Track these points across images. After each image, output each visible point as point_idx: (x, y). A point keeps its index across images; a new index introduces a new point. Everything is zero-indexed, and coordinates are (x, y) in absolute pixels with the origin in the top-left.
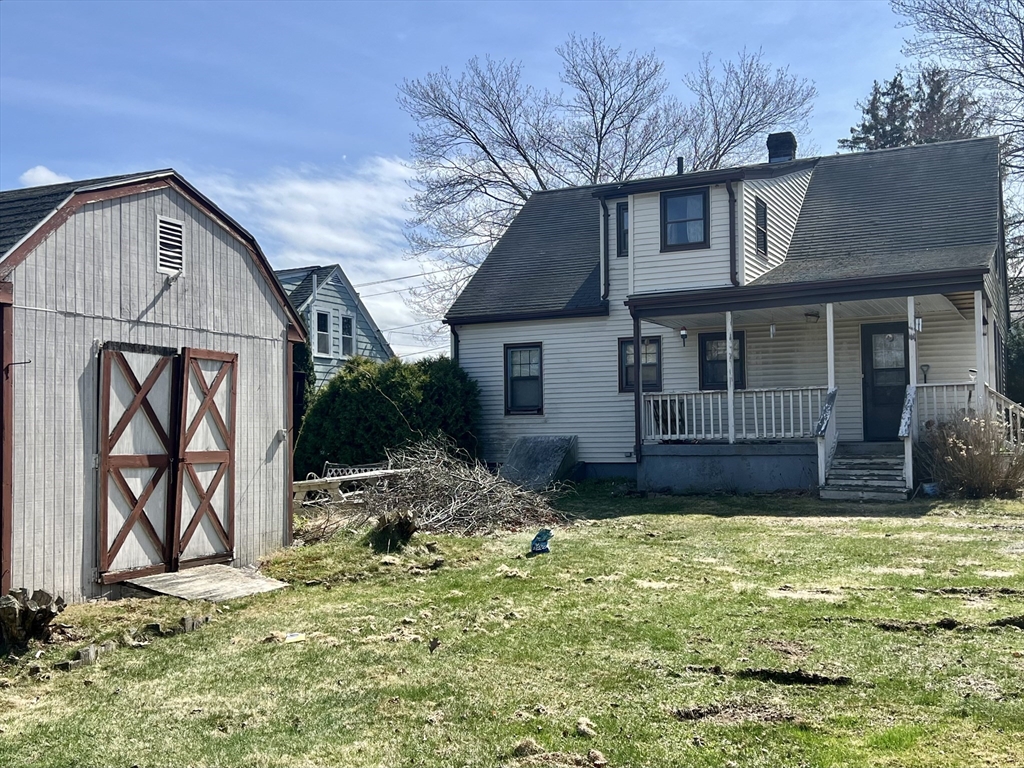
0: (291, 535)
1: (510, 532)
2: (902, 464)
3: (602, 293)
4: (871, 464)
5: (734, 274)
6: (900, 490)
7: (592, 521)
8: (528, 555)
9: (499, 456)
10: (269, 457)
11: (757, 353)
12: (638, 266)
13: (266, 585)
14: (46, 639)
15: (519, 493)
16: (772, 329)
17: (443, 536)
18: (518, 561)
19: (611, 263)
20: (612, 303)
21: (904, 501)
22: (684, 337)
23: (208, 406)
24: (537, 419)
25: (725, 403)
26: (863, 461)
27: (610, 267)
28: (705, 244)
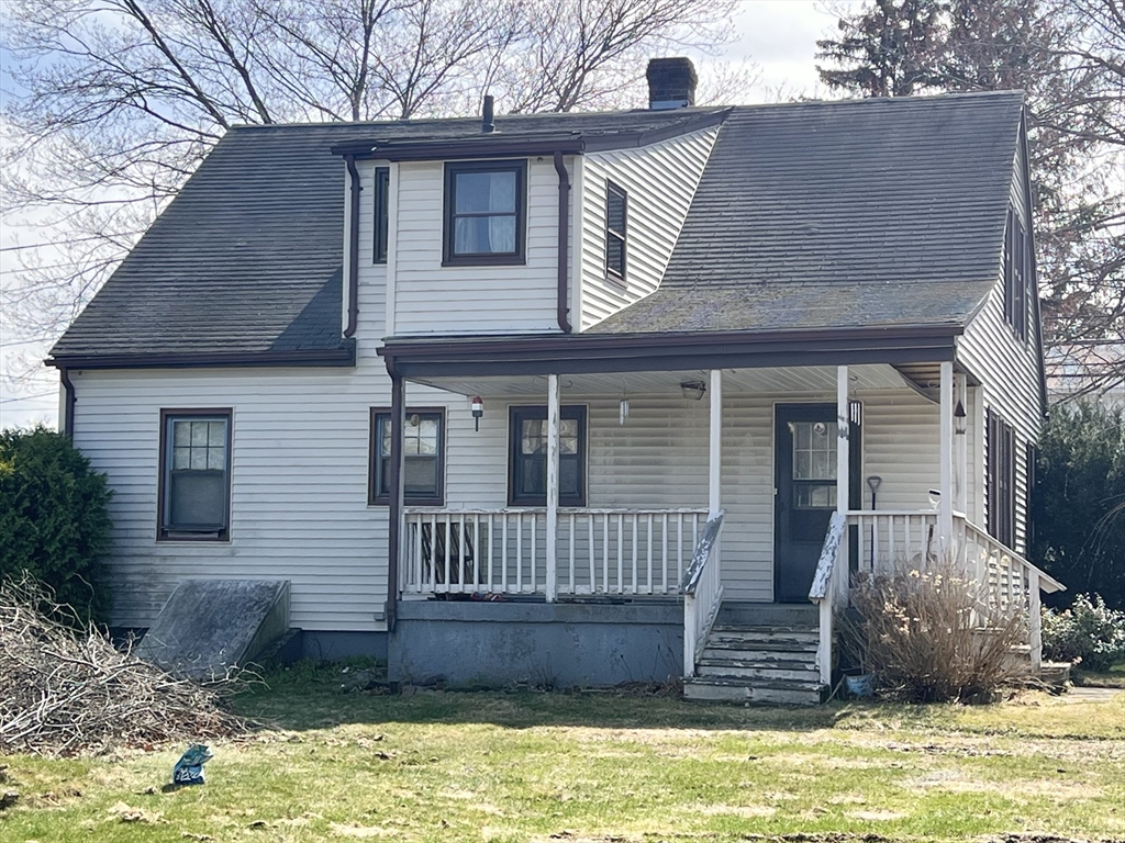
1: (142, 751)
2: (816, 643)
3: (345, 326)
4: (771, 642)
5: (563, 311)
6: (808, 686)
7: (291, 733)
8: (166, 789)
9: (143, 615)
11: (607, 444)
12: (402, 286)
15: (166, 684)
16: (624, 408)
17: (22, 756)
18: (148, 797)
19: (361, 273)
20: (360, 344)
21: (813, 705)
22: (477, 414)
24: (217, 548)
25: (542, 530)
26: (758, 637)
27: (360, 281)
28: (517, 257)
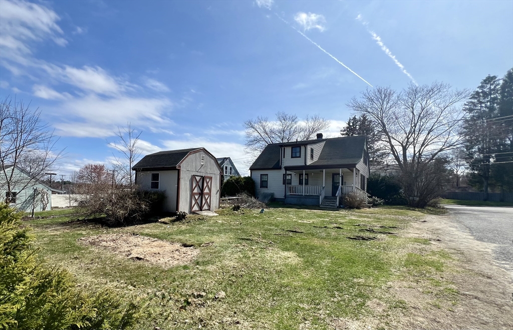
0: (220, 207)
1: (257, 209)
2: (337, 201)
3: (280, 165)
4: (331, 201)
5: (305, 163)
6: (336, 206)
8: (259, 213)
9: (257, 196)
10: (217, 194)
12: (287, 161)
13: (216, 214)
14: (185, 219)
15: (260, 203)
16: (313, 174)
17: (245, 209)
20: (282, 167)
22: (295, 175)
23: (207, 185)
24: (266, 189)
25: (303, 187)
26: (329, 200)
27: (282, 160)
28: (300, 157)
